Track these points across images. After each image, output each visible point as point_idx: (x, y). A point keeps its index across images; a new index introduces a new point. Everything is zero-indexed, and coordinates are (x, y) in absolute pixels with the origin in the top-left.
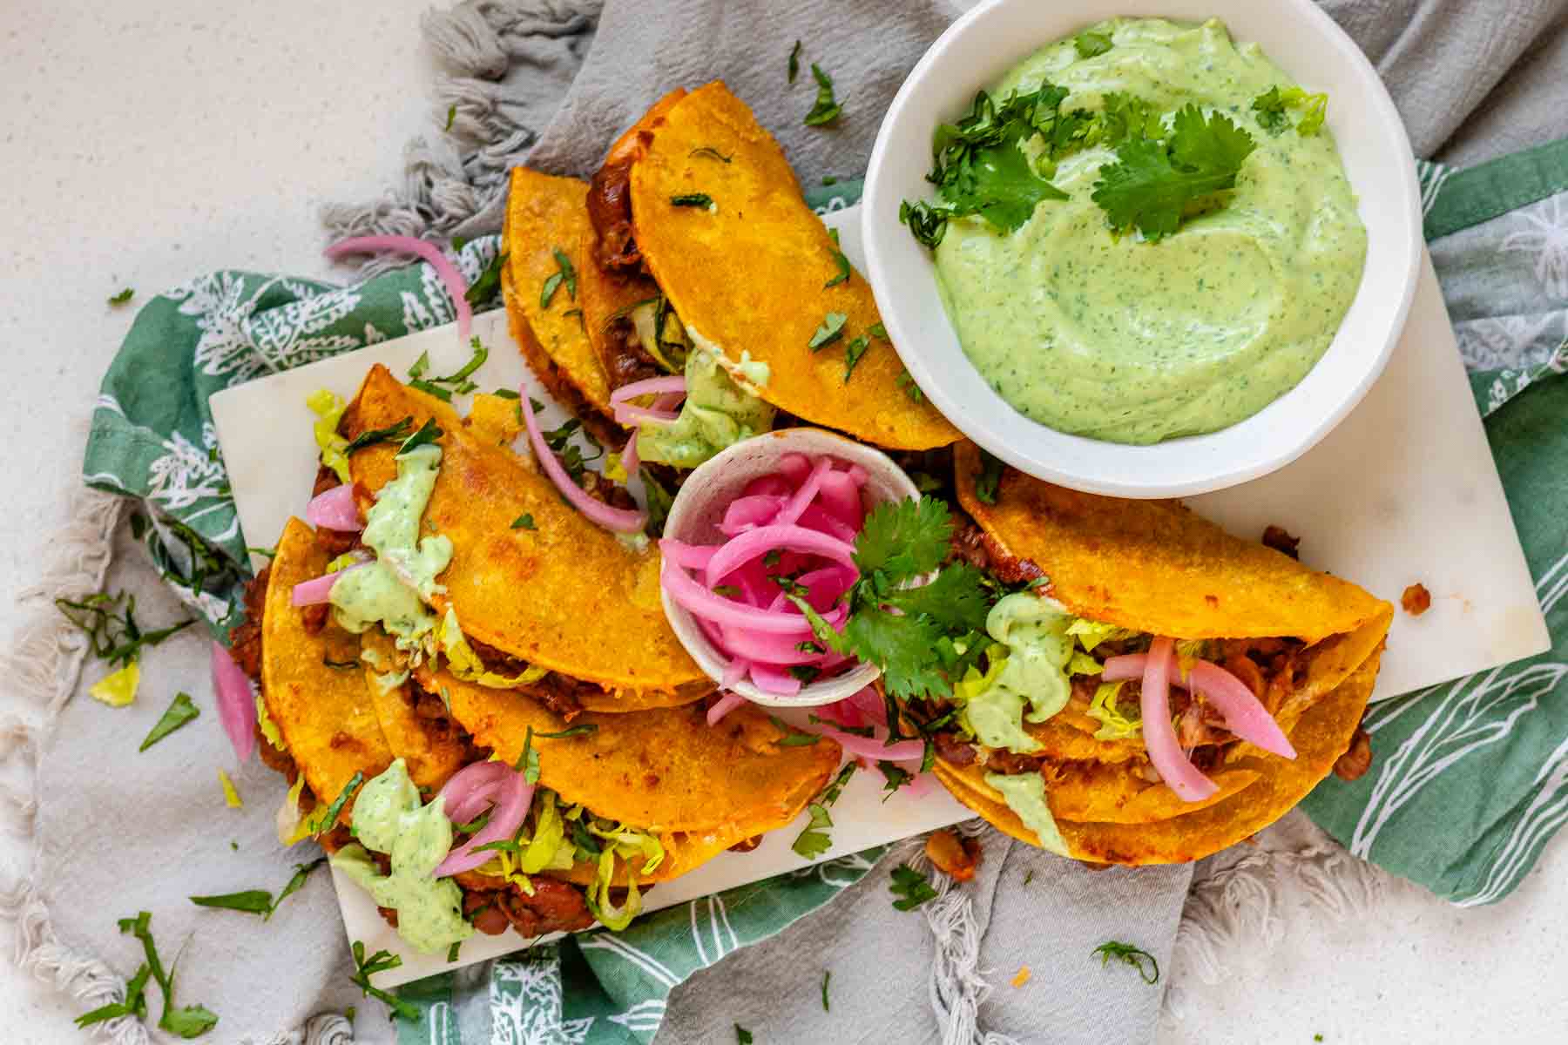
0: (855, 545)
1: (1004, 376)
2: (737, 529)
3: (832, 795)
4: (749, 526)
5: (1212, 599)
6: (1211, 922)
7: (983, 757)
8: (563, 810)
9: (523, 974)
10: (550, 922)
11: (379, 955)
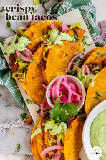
0: (70, 102)
1: (97, 120)
2: (70, 85)
3: (35, 103)
4: (71, 87)
5: (70, 154)
6: (25, 158)
7: (43, 124)
8: (27, 66)
9: (4, 64)
10: (12, 67)
11: (4, 43)
